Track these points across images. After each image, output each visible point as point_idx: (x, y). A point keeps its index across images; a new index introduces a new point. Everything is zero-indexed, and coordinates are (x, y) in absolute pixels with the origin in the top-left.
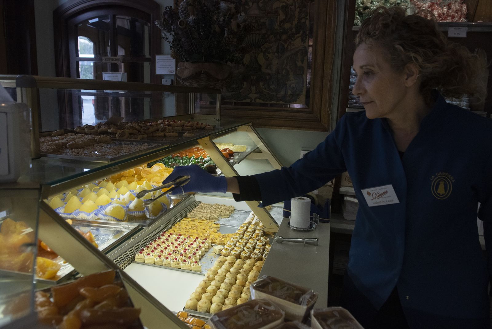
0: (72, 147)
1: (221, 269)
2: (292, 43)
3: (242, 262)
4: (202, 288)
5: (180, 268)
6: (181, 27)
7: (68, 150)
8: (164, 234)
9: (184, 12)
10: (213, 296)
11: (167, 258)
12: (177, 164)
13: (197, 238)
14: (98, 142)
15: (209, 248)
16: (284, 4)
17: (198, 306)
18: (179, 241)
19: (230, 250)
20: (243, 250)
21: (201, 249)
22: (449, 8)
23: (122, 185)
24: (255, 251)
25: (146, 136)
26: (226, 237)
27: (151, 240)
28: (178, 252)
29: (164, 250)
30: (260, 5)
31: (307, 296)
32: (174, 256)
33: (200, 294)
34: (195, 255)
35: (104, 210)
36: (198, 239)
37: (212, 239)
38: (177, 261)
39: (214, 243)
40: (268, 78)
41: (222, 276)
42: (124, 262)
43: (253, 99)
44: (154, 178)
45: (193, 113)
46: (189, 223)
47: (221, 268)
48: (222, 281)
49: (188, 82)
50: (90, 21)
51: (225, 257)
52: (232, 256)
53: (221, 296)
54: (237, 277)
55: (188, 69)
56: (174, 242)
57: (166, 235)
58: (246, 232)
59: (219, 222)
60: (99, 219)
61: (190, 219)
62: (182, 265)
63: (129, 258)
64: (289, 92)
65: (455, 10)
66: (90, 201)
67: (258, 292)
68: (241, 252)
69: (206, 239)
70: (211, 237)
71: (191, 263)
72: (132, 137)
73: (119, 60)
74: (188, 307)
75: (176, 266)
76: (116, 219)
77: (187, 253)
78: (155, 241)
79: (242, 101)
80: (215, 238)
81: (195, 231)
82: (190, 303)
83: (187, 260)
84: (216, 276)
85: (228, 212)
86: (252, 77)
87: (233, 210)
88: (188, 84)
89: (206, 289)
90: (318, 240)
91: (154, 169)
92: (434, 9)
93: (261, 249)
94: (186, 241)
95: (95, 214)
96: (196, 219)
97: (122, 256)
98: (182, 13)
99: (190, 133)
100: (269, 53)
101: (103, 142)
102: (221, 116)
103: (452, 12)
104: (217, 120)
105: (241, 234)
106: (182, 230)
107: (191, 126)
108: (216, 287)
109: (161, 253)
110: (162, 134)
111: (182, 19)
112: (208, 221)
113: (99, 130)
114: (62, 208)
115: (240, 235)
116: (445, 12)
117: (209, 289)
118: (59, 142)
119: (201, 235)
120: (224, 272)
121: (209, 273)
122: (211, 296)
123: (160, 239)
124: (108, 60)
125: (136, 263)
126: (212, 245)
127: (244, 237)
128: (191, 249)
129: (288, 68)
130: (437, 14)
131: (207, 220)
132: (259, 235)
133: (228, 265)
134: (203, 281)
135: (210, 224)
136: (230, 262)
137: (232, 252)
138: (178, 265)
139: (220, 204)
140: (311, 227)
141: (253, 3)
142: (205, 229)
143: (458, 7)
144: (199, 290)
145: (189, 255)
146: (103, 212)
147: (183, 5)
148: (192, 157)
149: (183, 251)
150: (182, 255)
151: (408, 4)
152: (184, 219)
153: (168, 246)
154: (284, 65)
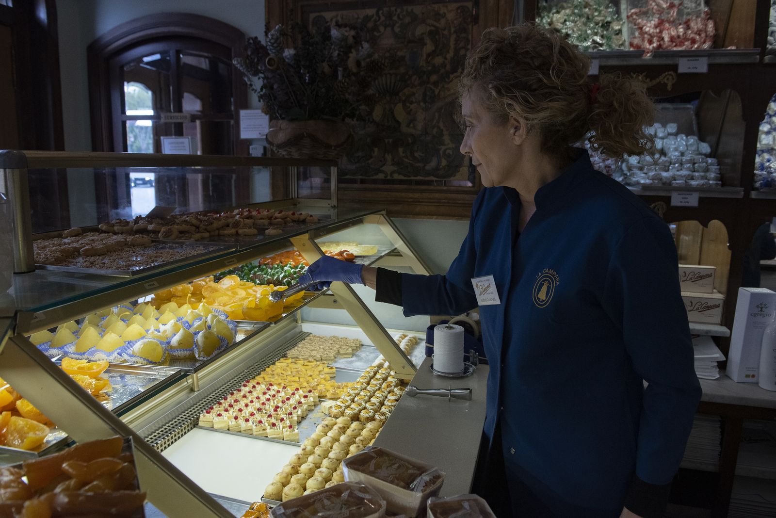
0: (88, 254)
1: (326, 437)
2: (446, 86)
3: (360, 427)
4: (292, 466)
5: (266, 436)
6: (269, 67)
7: (81, 259)
8: (247, 384)
9: (275, 45)
10: (308, 479)
11: (247, 420)
12: (261, 276)
13: (297, 389)
14: (131, 245)
15: (315, 405)
16: (432, 28)
17: (283, 494)
18: (269, 395)
19: (343, 408)
20: (365, 408)
21: (301, 406)
22: (688, 27)
23: (167, 310)
24: (383, 409)
25: (207, 235)
26: (343, 388)
27: (226, 394)
28: (264, 412)
29: (245, 408)
30: (397, 30)
31: (426, 478)
32: (258, 417)
33: (288, 475)
34: (290, 416)
35: (132, 347)
36: (299, 391)
37: (320, 392)
38: (262, 425)
39: (324, 397)
40: (410, 140)
41: (325, 448)
42: (181, 426)
43: (389, 173)
44: (220, 299)
45: (296, 196)
46: (288, 366)
47: (327, 435)
48: (325, 455)
49: (285, 150)
50: (146, 59)
51: (334, 419)
52: (345, 418)
53: (320, 479)
54: (349, 450)
55: (286, 130)
56: (261, 396)
57: (250, 385)
58: (372, 380)
59: (335, 365)
60: (125, 361)
61: (290, 361)
62: (269, 431)
63: (189, 421)
64: (444, 163)
65: (696, 30)
66: (112, 334)
67: (353, 471)
68: (360, 411)
69: (310, 391)
70: (319, 388)
71: (284, 428)
72: (182, 237)
73: (185, 117)
74: (268, 494)
75: (261, 432)
76: (148, 360)
77: (279, 413)
78: (232, 394)
79: (371, 178)
80: (325, 389)
81: (296, 379)
82: (271, 489)
83: (277, 424)
84: (316, 448)
85: (350, 349)
86: (386, 141)
87: (358, 345)
88: (284, 154)
89: (299, 469)
90: (471, 392)
91: (223, 284)
92: (663, 29)
93: (392, 406)
94: (280, 394)
95: (118, 354)
96: (299, 360)
97: (179, 418)
98: (272, 46)
99: (275, 229)
100: (412, 103)
101: (137, 246)
102: (338, 200)
103: (692, 33)
104: (332, 207)
105: (364, 382)
106: (276, 377)
107: (284, 218)
108: (313, 465)
109: (240, 413)
110: (233, 231)
111: (272, 55)
112: (318, 363)
113: (135, 227)
114: (73, 345)
115: (362, 384)
116: (681, 34)
117: (304, 468)
118: (69, 246)
119: (305, 384)
120: (329, 442)
121: (307, 443)
122: (304, 478)
123: (239, 391)
124: (169, 118)
125: (202, 428)
126: (320, 401)
127: (368, 388)
128: (286, 406)
129: (441, 125)
130: (669, 38)
131: (317, 361)
132: (392, 384)
133: (337, 431)
134: (296, 455)
135: (320, 368)
136: (341, 426)
137: (346, 411)
138: (265, 432)
139: (340, 337)
140: (466, 370)
141: (385, 28)
142: (311, 376)
143: (700, 26)
144: (288, 469)
145: (283, 416)
146: (130, 351)
147: (272, 35)
148: (288, 264)
149: (273, 409)
150: (270, 416)
151: (624, 22)
152: (282, 359)
153: (252, 402)
154: (435, 121)
